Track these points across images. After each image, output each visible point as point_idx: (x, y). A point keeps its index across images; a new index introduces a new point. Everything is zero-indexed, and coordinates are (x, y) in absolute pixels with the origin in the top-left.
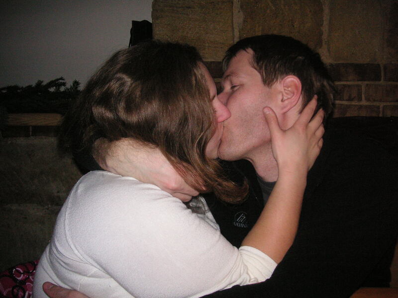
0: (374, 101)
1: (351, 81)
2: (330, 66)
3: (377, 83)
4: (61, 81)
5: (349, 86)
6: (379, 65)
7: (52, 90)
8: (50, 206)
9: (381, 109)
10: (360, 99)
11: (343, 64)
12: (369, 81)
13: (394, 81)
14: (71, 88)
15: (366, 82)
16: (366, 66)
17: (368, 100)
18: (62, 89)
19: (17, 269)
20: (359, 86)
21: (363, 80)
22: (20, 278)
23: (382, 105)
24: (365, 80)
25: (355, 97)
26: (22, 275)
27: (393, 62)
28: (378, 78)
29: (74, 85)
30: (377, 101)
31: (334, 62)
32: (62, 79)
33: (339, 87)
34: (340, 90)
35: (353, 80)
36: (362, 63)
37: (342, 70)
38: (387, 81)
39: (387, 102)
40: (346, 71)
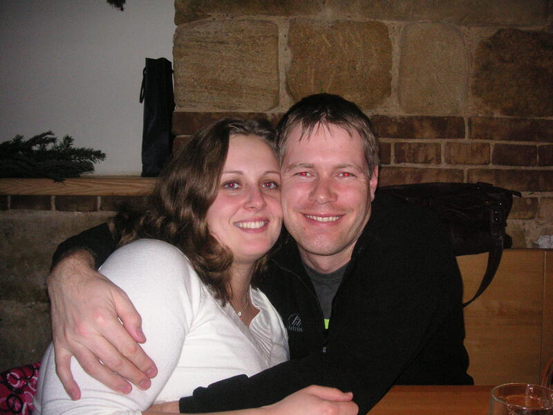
0: (457, 163)
1: (427, 138)
2: (400, 119)
3: (460, 140)
4: (49, 136)
5: (425, 145)
6: (463, 118)
7: (36, 148)
8: (34, 303)
9: (465, 174)
10: (439, 162)
11: (416, 117)
12: (449, 138)
13: (481, 138)
14: (62, 146)
15: (447, 140)
16: (446, 119)
17: (449, 162)
18: (50, 147)
19: (12, 373)
20: (437, 146)
21: (442, 137)
22: (16, 386)
23: (466, 168)
24: (444, 138)
25: (432, 159)
26: (19, 381)
27: (480, 115)
28: (461, 135)
29: (64, 141)
30: (460, 163)
31: (405, 115)
32: (50, 133)
33: (413, 147)
34: (414, 149)
35: (430, 137)
36: (441, 115)
37: (416, 124)
38: (473, 138)
39: (472, 164)
40: (421, 126)
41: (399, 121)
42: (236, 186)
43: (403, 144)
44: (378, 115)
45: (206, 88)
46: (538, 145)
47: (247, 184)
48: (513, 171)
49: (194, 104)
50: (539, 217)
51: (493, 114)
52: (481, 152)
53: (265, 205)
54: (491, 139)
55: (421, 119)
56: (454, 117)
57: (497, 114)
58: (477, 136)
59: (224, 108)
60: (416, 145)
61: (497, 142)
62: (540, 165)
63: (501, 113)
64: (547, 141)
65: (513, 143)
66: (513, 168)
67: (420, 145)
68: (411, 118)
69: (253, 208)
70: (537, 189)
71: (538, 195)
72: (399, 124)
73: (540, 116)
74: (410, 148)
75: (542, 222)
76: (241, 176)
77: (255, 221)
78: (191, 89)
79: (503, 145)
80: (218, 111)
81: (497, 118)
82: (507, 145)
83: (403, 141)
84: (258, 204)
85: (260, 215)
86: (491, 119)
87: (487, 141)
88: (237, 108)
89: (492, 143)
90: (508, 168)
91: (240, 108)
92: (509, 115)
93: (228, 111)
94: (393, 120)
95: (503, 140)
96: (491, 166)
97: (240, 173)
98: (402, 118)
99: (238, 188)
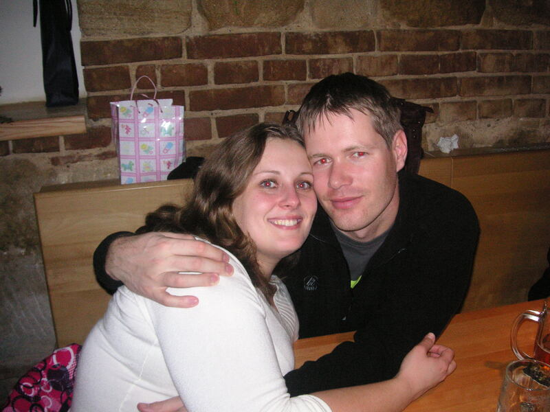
1: (340, 53)
2: (315, 36)
3: (371, 53)
5: (339, 60)
6: (372, 31)
11: (330, 33)
12: (360, 52)
13: (389, 50)
15: (358, 54)
16: (357, 34)
19: (24, 384)
20: (350, 60)
21: (354, 51)
22: (32, 395)
24: (356, 52)
26: (33, 390)
27: (388, 27)
28: (371, 49)
31: (319, 31)
33: (327, 62)
34: (328, 66)
35: (344, 53)
36: (354, 30)
37: (330, 40)
38: (382, 51)
39: (381, 76)
40: (335, 42)
41: (314, 38)
42: (273, 184)
43: (317, 60)
44: (293, 33)
45: (115, 14)
46: (440, 53)
47: (283, 184)
48: (418, 80)
49: (103, 32)
50: (439, 120)
51: (400, 26)
52: (390, 64)
53: (299, 204)
54: (398, 50)
55: (335, 35)
56: (365, 31)
57: (404, 27)
58: (387, 49)
59: (135, 34)
60: (330, 61)
61: (404, 53)
62: (440, 72)
63: (407, 25)
64: (447, 50)
65: (417, 53)
66: (417, 77)
67: (333, 59)
68: (325, 35)
69: (288, 206)
70: (439, 96)
71: (439, 101)
72: (314, 42)
73: (442, 26)
74: (324, 65)
75: (442, 124)
76: (278, 176)
77: (289, 218)
78: (98, 17)
79: (409, 56)
80: (130, 37)
81: (405, 31)
82: (413, 56)
83: (316, 57)
84: (294, 203)
85: (294, 214)
86: (399, 31)
87: (393, 53)
88: (149, 33)
89: (399, 54)
90: (412, 77)
91: (152, 32)
92: (415, 27)
93: (140, 37)
94: (308, 37)
95: (409, 50)
96: (399, 77)
97: (277, 173)
98: (317, 35)
99: (274, 187)
